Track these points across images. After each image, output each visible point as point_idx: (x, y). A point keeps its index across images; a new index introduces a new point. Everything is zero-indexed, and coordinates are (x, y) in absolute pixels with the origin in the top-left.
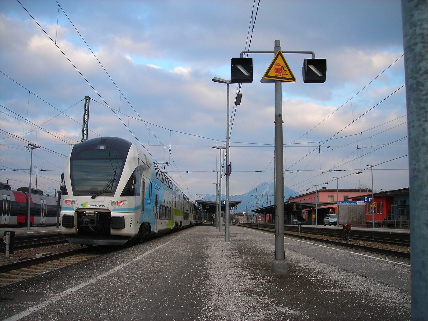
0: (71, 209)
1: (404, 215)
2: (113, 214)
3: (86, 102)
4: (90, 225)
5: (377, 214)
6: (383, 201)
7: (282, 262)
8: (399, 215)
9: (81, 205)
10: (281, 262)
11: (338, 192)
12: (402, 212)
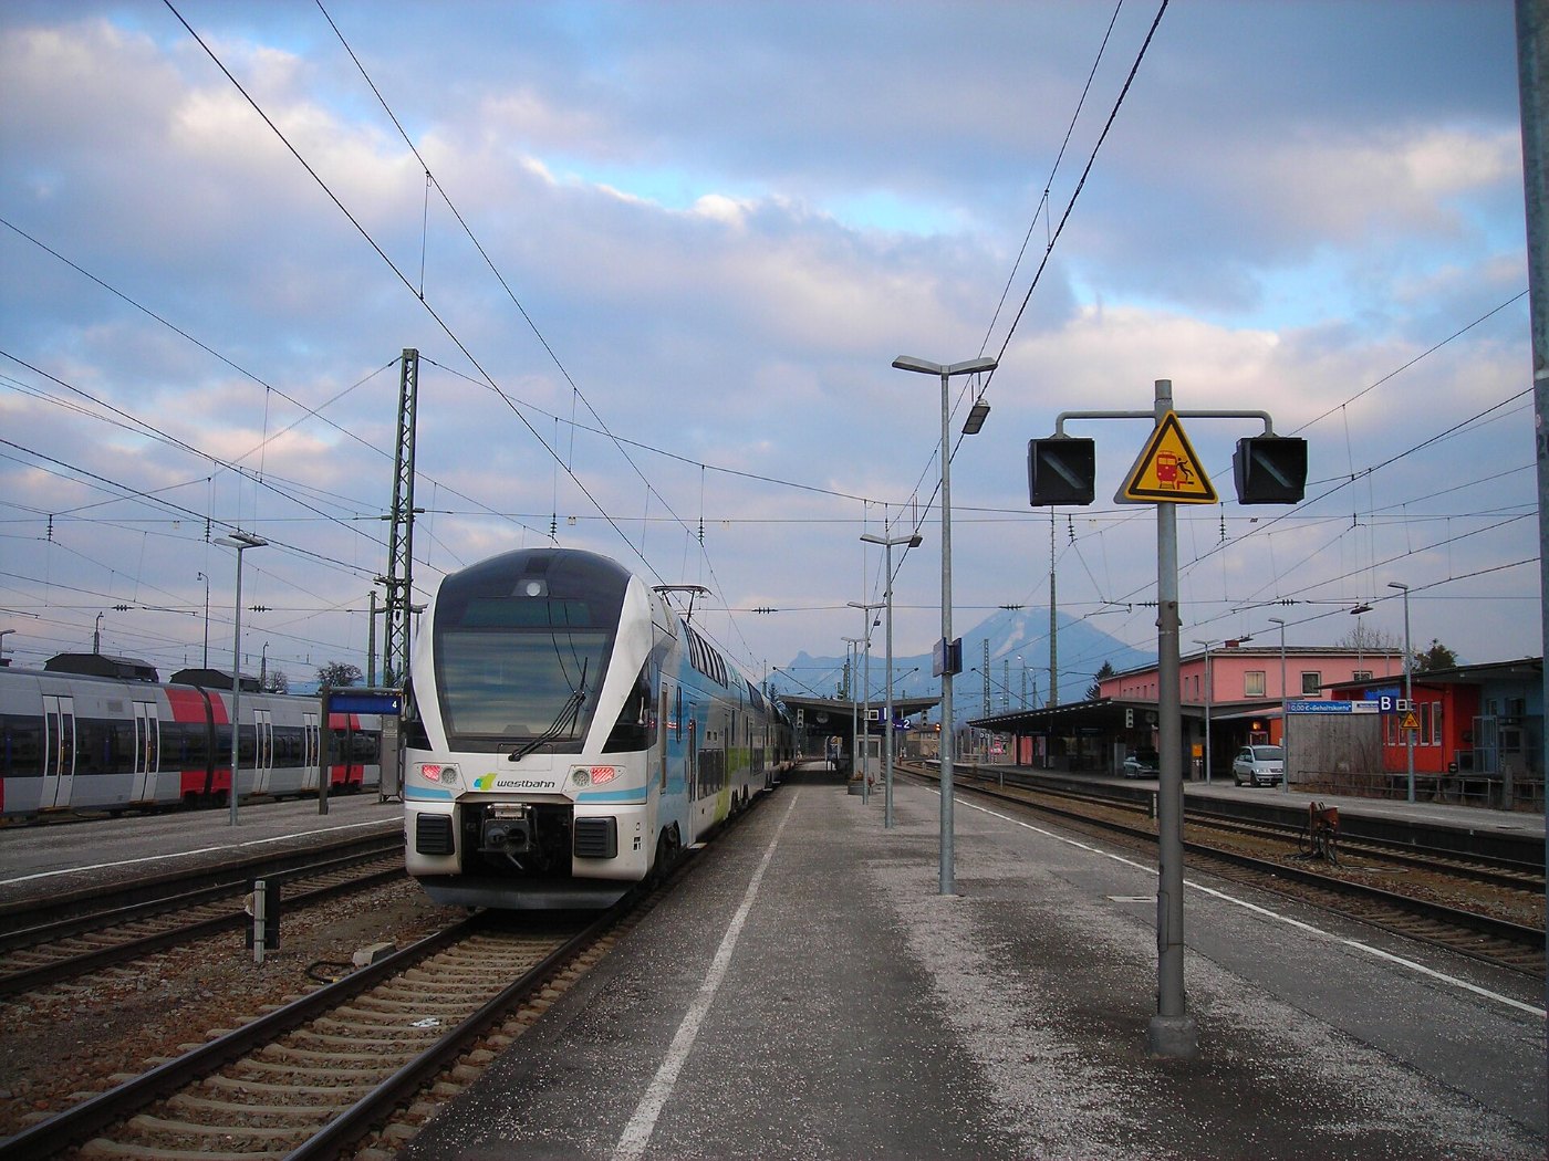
0: (443, 795)
1: (1518, 751)
2: (580, 811)
3: (406, 368)
4: (508, 850)
5: (1423, 744)
6: (1442, 701)
7: (1179, 1024)
8: (1502, 751)
9: (477, 783)
10: (1174, 1024)
11: (1286, 657)
12: (1511, 742)
